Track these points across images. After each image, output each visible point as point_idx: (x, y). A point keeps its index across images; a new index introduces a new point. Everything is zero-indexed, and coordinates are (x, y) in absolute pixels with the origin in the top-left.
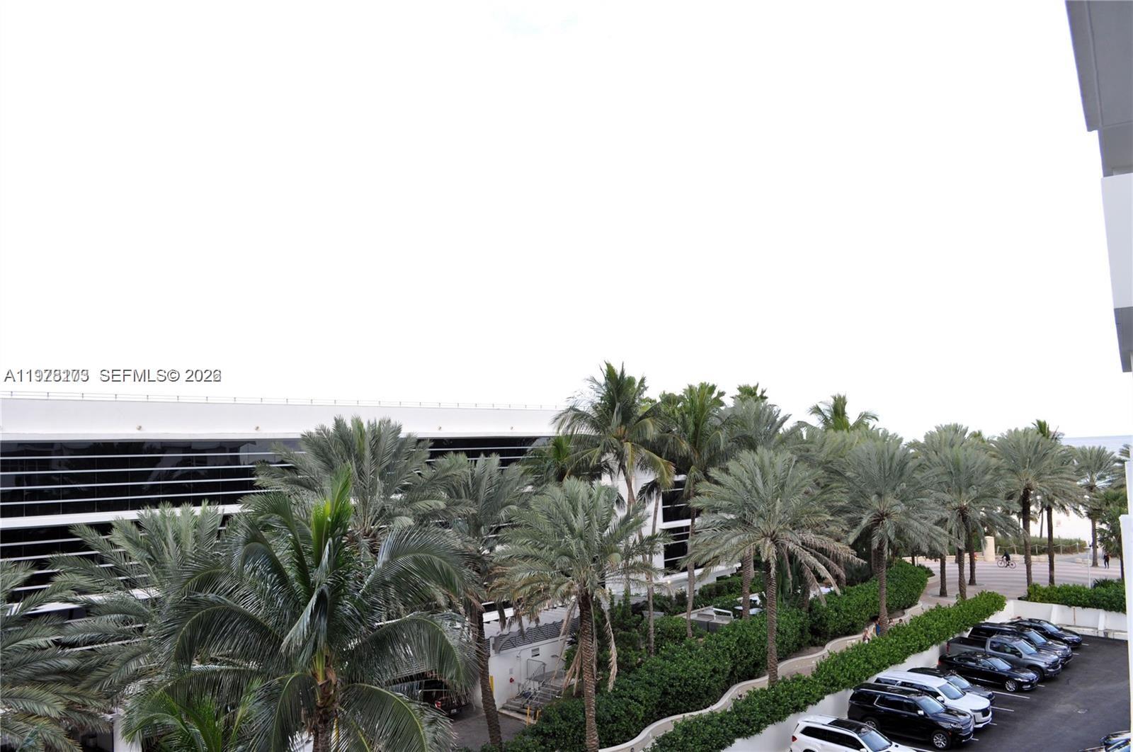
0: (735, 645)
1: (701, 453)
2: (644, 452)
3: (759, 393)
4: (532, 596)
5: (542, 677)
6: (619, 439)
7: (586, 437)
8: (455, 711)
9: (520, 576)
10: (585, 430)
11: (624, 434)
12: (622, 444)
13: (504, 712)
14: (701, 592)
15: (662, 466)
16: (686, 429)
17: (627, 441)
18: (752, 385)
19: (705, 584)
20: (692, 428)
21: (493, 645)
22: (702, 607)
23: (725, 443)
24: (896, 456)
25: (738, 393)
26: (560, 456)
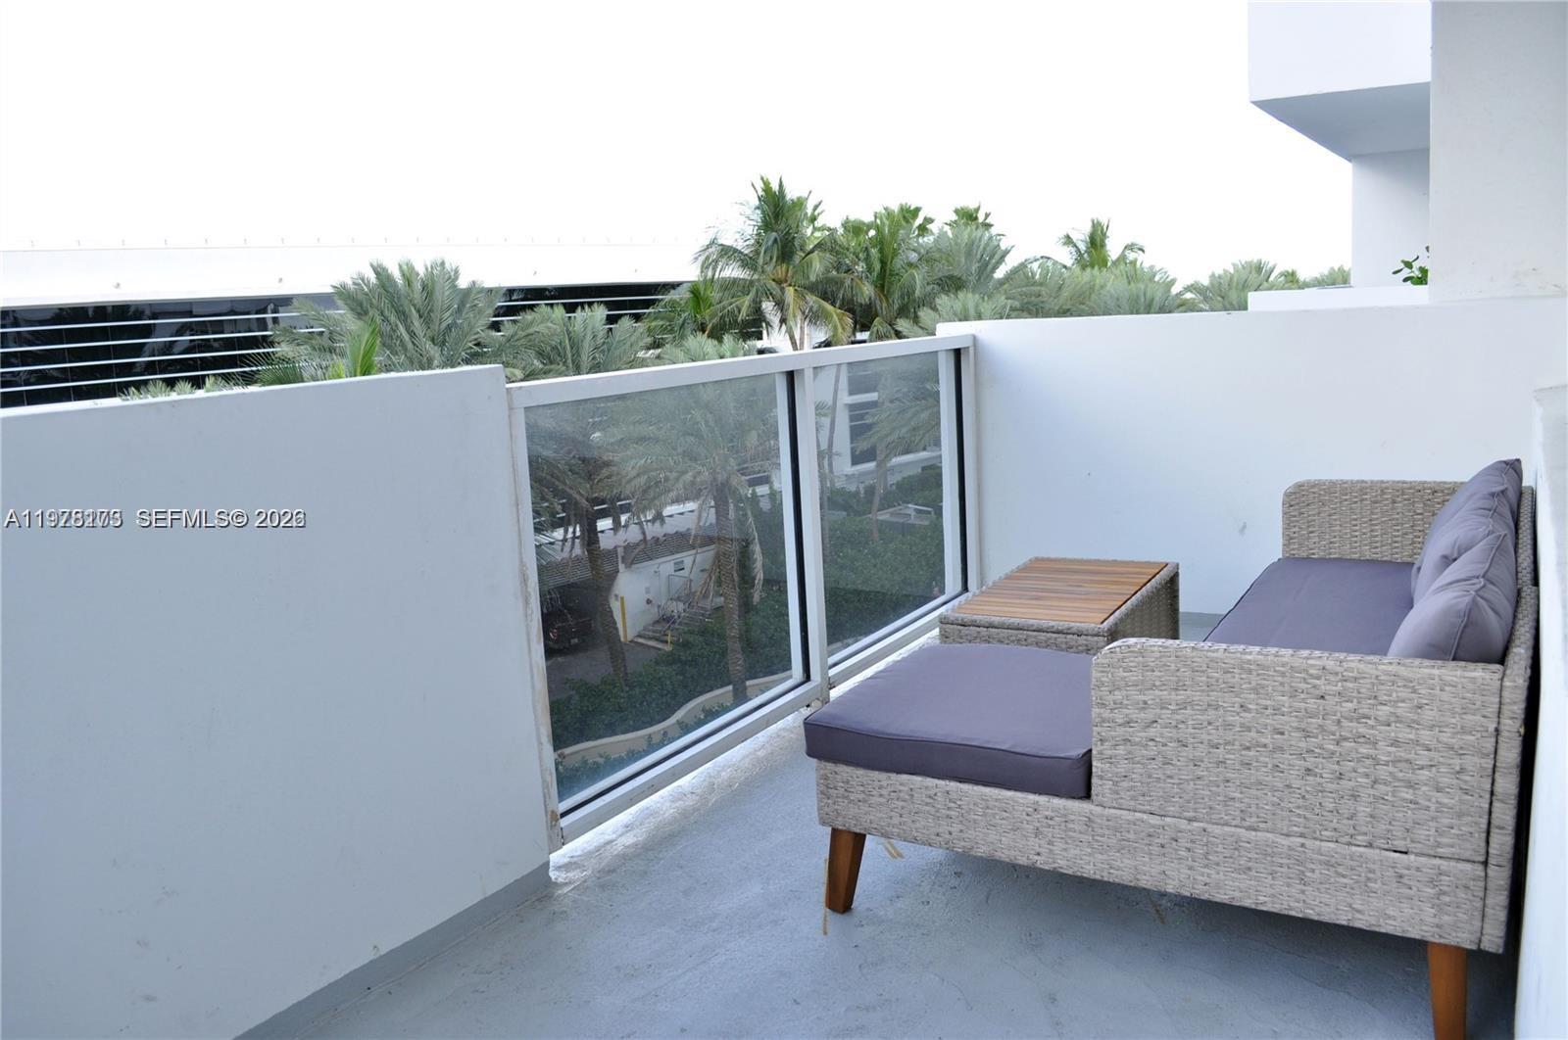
0: (934, 550)
1: (891, 301)
2: (812, 299)
3: (981, 217)
4: (649, 487)
5: (688, 598)
6: (779, 282)
7: (735, 281)
8: (576, 640)
9: (633, 462)
10: (732, 271)
11: (786, 276)
12: (782, 290)
13: (640, 640)
14: (899, 485)
15: (835, 317)
16: (870, 269)
17: (790, 285)
18: (972, 206)
19: (905, 476)
20: (877, 266)
21: (623, 558)
22: (899, 505)
23: (923, 287)
24: (1155, 303)
25: (954, 217)
26: (700, 308)
